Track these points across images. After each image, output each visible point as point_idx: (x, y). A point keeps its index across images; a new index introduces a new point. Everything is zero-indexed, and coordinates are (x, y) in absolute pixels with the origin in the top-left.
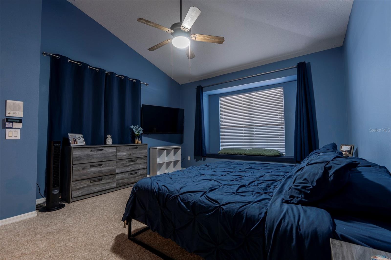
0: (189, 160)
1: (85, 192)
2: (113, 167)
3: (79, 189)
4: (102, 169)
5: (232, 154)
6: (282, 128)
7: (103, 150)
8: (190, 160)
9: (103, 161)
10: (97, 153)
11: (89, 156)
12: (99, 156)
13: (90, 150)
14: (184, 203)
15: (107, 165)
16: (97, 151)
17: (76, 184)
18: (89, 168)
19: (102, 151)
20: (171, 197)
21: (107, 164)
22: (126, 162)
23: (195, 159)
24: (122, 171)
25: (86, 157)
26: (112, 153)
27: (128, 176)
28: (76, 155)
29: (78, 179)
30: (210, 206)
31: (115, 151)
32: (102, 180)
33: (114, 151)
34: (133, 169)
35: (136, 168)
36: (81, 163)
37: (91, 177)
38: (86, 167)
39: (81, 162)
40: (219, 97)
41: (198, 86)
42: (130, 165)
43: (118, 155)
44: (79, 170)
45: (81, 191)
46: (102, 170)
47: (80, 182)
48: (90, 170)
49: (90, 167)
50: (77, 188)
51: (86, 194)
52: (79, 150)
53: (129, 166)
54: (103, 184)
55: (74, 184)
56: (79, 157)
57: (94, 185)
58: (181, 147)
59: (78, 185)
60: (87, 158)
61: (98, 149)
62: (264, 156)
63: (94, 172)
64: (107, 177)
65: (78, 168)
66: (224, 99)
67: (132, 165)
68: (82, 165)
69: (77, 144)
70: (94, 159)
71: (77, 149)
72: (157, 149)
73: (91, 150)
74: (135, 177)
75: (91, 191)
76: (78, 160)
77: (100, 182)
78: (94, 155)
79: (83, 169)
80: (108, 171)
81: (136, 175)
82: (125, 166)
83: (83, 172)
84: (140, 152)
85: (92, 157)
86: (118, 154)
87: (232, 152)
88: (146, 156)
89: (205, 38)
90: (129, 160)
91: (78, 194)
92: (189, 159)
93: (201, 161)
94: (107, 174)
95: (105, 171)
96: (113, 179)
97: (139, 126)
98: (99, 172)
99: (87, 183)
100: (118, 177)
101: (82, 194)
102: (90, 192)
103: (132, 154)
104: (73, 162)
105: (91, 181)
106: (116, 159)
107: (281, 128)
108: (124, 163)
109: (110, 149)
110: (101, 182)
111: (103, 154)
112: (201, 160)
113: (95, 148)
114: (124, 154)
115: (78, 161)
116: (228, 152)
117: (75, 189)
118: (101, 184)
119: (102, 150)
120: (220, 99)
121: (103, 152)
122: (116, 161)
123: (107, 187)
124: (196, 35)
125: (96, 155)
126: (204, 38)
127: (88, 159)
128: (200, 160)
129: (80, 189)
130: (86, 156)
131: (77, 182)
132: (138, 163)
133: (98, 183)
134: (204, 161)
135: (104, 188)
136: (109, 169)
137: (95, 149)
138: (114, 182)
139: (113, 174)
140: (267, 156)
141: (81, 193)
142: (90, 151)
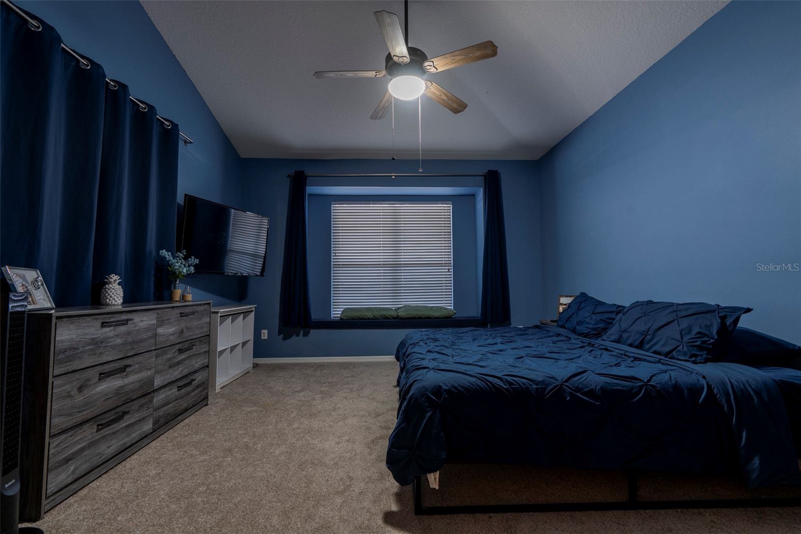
0: (262, 338)
1: (83, 466)
2: (149, 373)
3: (67, 460)
4: (127, 381)
5: (369, 319)
6: (449, 269)
7: (129, 322)
8: (266, 337)
9: (129, 355)
10: (116, 333)
11: (97, 343)
12: (119, 341)
13: (98, 323)
14: (583, 394)
15: (137, 366)
16: (116, 326)
17: (61, 443)
18: (96, 383)
19: (127, 324)
20: (547, 391)
21: (137, 364)
22: (173, 353)
23: (279, 334)
24: (165, 380)
25: (90, 347)
26: (147, 329)
27: (177, 393)
28: (62, 341)
29: (64, 426)
30: (633, 388)
31: (154, 324)
32: (126, 417)
33: (152, 322)
34: (185, 372)
35: (191, 369)
36: (75, 368)
37: (98, 412)
38: (88, 380)
39: (77, 365)
40: (332, 203)
41: (299, 170)
42: (181, 360)
43: (160, 335)
44: (69, 396)
45: (73, 467)
46: (125, 385)
47: (71, 436)
48: (98, 390)
49: (99, 380)
50: (63, 457)
51: (87, 472)
52: (72, 323)
53: (179, 363)
54: (128, 426)
55: (54, 448)
56: (70, 349)
57: (106, 436)
58: (254, 309)
59: (66, 445)
60: (91, 350)
61: (118, 319)
62: (430, 318)
63: (106, 395)
64: (135, 405)
65: (68, 387)
66: (342, 207)
67: (184, 360)
68: (77, 375)
69: (34, 304)
70: (107, 351)
71: (64, 320)
72: (219, 315)
73: (103, 323)
74: (188, 394)
75: (98, 457)
76: (69, 359)
77: (121, 422)
78: (109, 338)
79: (81, 389)
80: (138, 384)
81: (191, 389)
82: (171, 367)
83: (80, 399)
84: (199, 323)
85: (104, 345)
86: (160, 331)
87: (369, 315)
88: (208, 334)
89: (441, 95)
90: (178, 347)
91: (65, 477)
92: (262, 335)
93: (297, 338)
94: (135, 397)
95: (131, 387)
96: (148, 408)
97: (186, 252)
98: (118, 392)
99: (89, 432)
100: (159, 398)
101: (75, 477)
102: (96, 461)
103: (185, 330)
104: (55, 369)
105: (98, 425)
106: (154, 348)
107: (447, 271)
108: (170, 358)
109: (145, 318)
110: (123, 424)
111: (128, 333)
112: (298, 335)
113: (110, 318)
114: (170, 330)
115: (69, 364)
116: (360, 315)
117: (56, 463)
118: (122, 428)
119: (128, 320)
120: (334, 207)
121: (130, 327)
122: (154, 353)
123: (135, 435)
124: (432, 84)
125: (112, 337)
126: (439, 94)
127: (93, 355)
128: (295, 335)
129: (70, 459)
130: (89, 344)
131: (63, 437)
132: (194, 355)
133: (115, 429)
134: (304, 338)
135: (127, 440)
136: (141, 381)
137: (112, 320)
138: (150, 415)
139: (147, 392)
140: (436, 318)
141: (73, 472)
142: (100, 328)
